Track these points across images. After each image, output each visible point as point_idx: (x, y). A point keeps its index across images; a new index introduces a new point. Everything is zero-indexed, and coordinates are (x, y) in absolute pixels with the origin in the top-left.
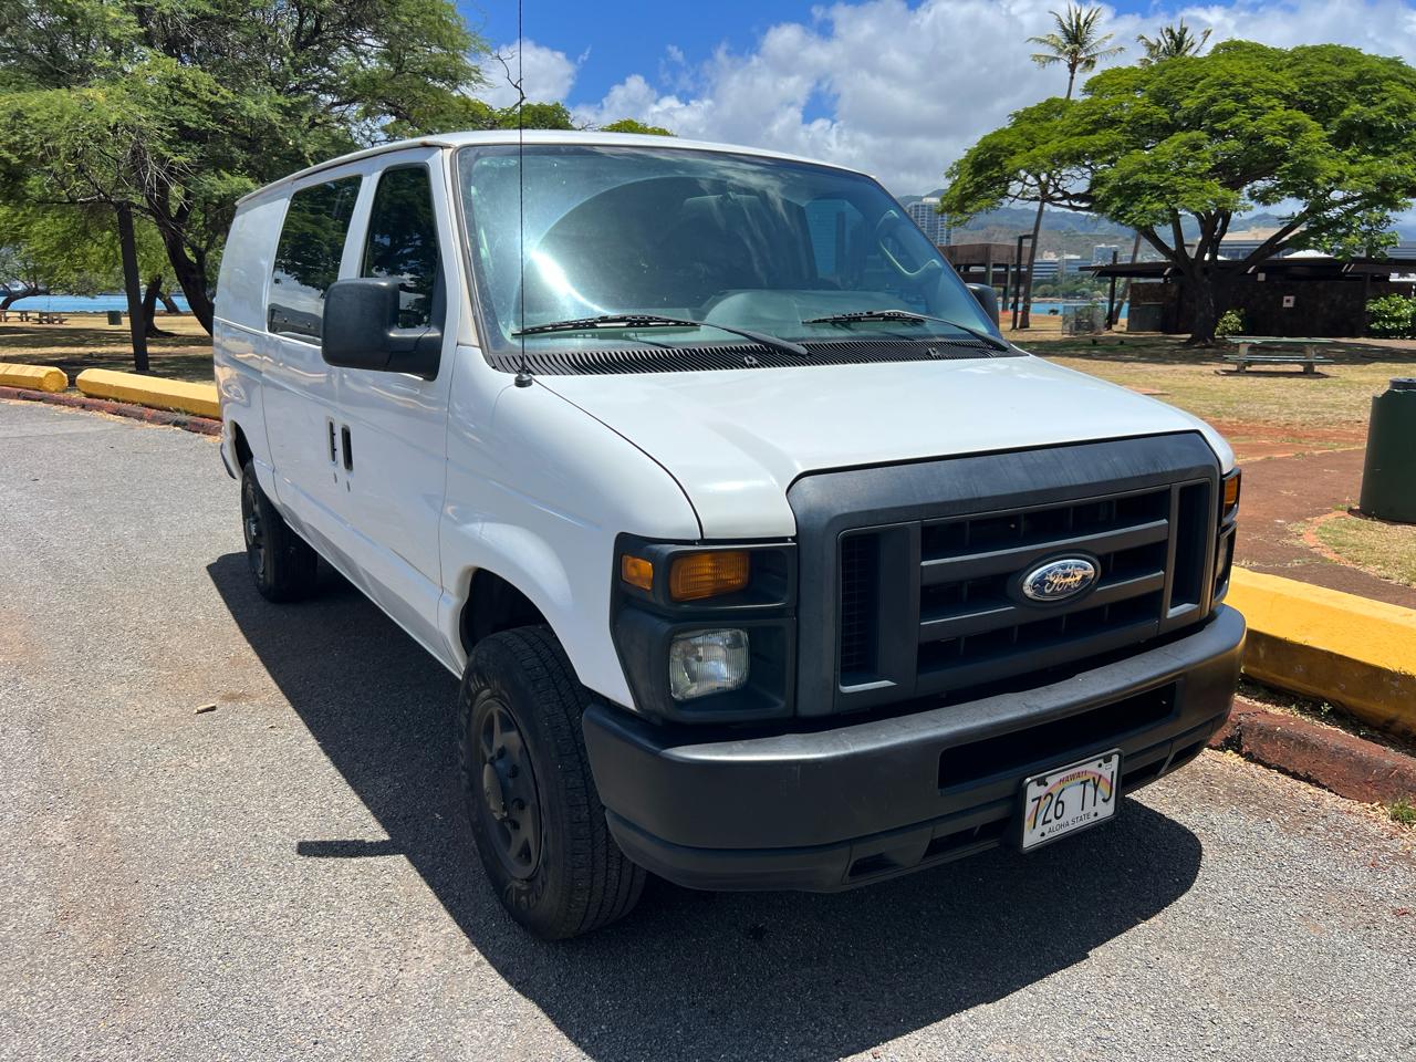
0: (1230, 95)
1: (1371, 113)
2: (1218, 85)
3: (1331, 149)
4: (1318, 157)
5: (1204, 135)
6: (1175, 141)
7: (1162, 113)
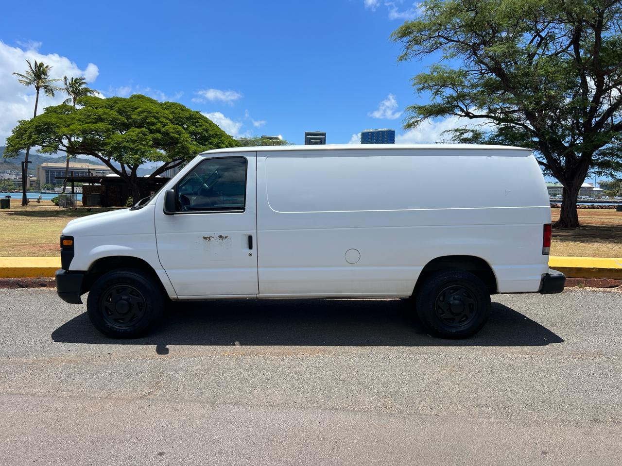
5: (147, 130)
6: (135, 131)
7: (124, 119)
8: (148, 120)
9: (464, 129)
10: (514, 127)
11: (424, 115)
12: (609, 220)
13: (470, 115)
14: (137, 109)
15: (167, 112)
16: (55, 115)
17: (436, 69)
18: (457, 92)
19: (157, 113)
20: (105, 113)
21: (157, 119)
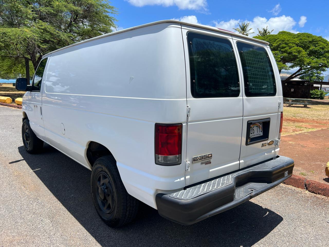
0: (284, 43)
1: (316, 49)
2: (281, 41)
3: (307, 56)
4: (305, 58)
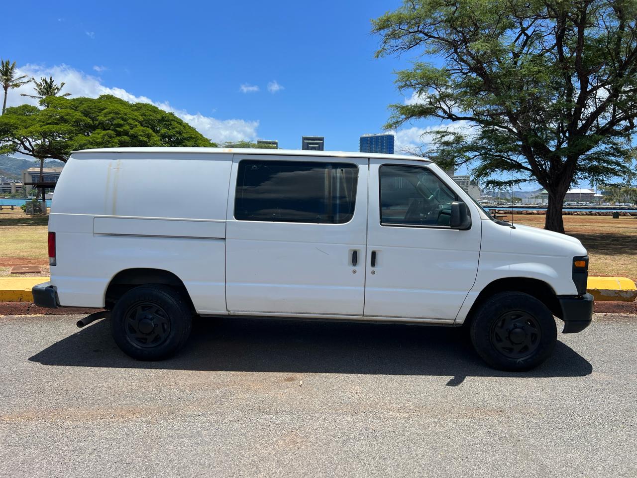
5: (113, 132)
6: (100, 133)
7: (89, 120)
8: (115, 122)
9: (445, 132)
10: (497, 130)
11: (405, 115)
12: (600, 228)
13: (453, 117)
14: (103, 109)
15: (136, 113)
16: (15, 116)
17: (419, 67)
18: (439, 92)
19: (126, 114)
20: (68, 114)
21: (125, 120)
